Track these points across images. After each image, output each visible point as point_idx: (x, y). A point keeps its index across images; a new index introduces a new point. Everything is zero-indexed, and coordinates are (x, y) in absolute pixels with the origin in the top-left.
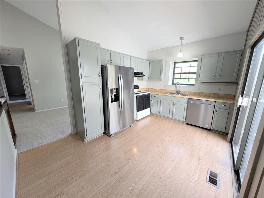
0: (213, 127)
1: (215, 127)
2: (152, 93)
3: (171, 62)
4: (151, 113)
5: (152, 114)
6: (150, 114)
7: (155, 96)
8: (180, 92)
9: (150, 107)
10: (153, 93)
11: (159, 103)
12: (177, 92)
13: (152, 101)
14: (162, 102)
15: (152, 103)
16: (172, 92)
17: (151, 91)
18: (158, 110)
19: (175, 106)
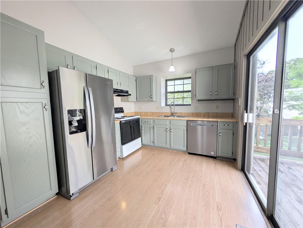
0: (220, 154)
1: (222, 153)
2: (141, 117)
3: (161, 78)
4: (142, 144)
5: (144, 146)
6: (141, 146)
7: (147, 120)
8: (175, 113)
9: (140, 137)
10: (144, 118)
11: (152, 130)
12: (172, 115)
13: (143, 128)
14: (155, 128)
15: (143, 131)
16: (167, 115)
17: (140, 115)
18: (152, 140)
19: (172, 132)
